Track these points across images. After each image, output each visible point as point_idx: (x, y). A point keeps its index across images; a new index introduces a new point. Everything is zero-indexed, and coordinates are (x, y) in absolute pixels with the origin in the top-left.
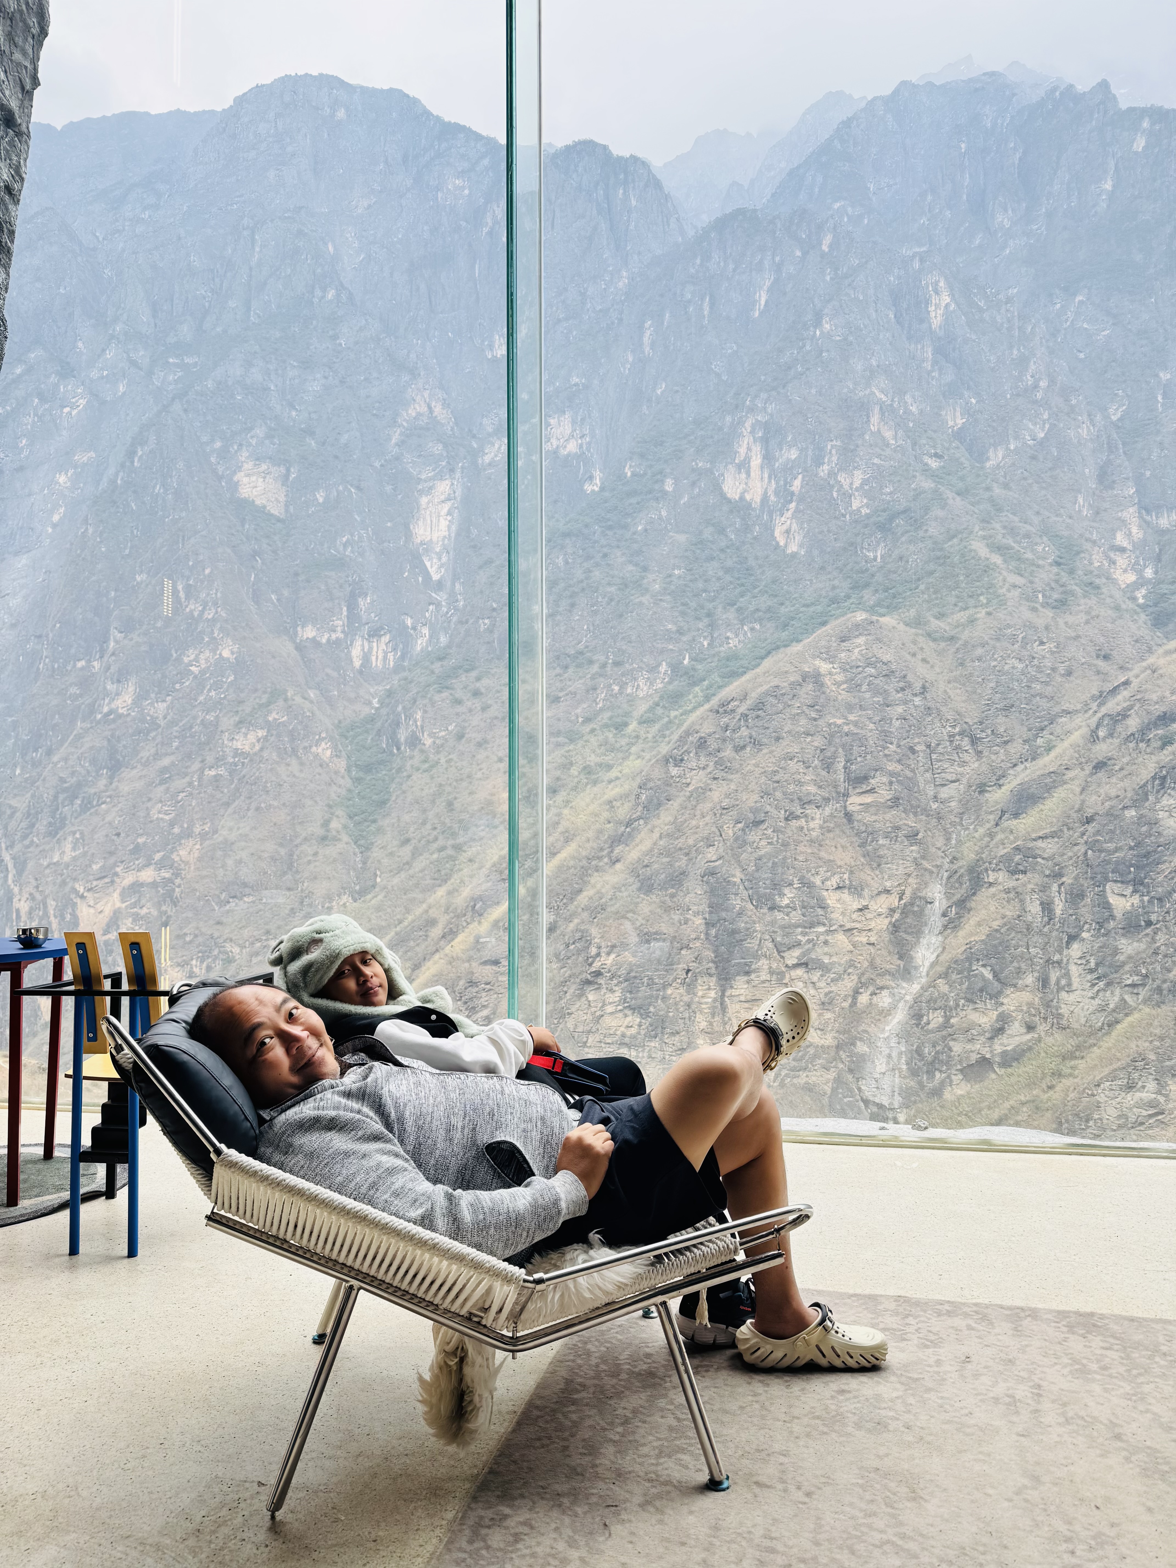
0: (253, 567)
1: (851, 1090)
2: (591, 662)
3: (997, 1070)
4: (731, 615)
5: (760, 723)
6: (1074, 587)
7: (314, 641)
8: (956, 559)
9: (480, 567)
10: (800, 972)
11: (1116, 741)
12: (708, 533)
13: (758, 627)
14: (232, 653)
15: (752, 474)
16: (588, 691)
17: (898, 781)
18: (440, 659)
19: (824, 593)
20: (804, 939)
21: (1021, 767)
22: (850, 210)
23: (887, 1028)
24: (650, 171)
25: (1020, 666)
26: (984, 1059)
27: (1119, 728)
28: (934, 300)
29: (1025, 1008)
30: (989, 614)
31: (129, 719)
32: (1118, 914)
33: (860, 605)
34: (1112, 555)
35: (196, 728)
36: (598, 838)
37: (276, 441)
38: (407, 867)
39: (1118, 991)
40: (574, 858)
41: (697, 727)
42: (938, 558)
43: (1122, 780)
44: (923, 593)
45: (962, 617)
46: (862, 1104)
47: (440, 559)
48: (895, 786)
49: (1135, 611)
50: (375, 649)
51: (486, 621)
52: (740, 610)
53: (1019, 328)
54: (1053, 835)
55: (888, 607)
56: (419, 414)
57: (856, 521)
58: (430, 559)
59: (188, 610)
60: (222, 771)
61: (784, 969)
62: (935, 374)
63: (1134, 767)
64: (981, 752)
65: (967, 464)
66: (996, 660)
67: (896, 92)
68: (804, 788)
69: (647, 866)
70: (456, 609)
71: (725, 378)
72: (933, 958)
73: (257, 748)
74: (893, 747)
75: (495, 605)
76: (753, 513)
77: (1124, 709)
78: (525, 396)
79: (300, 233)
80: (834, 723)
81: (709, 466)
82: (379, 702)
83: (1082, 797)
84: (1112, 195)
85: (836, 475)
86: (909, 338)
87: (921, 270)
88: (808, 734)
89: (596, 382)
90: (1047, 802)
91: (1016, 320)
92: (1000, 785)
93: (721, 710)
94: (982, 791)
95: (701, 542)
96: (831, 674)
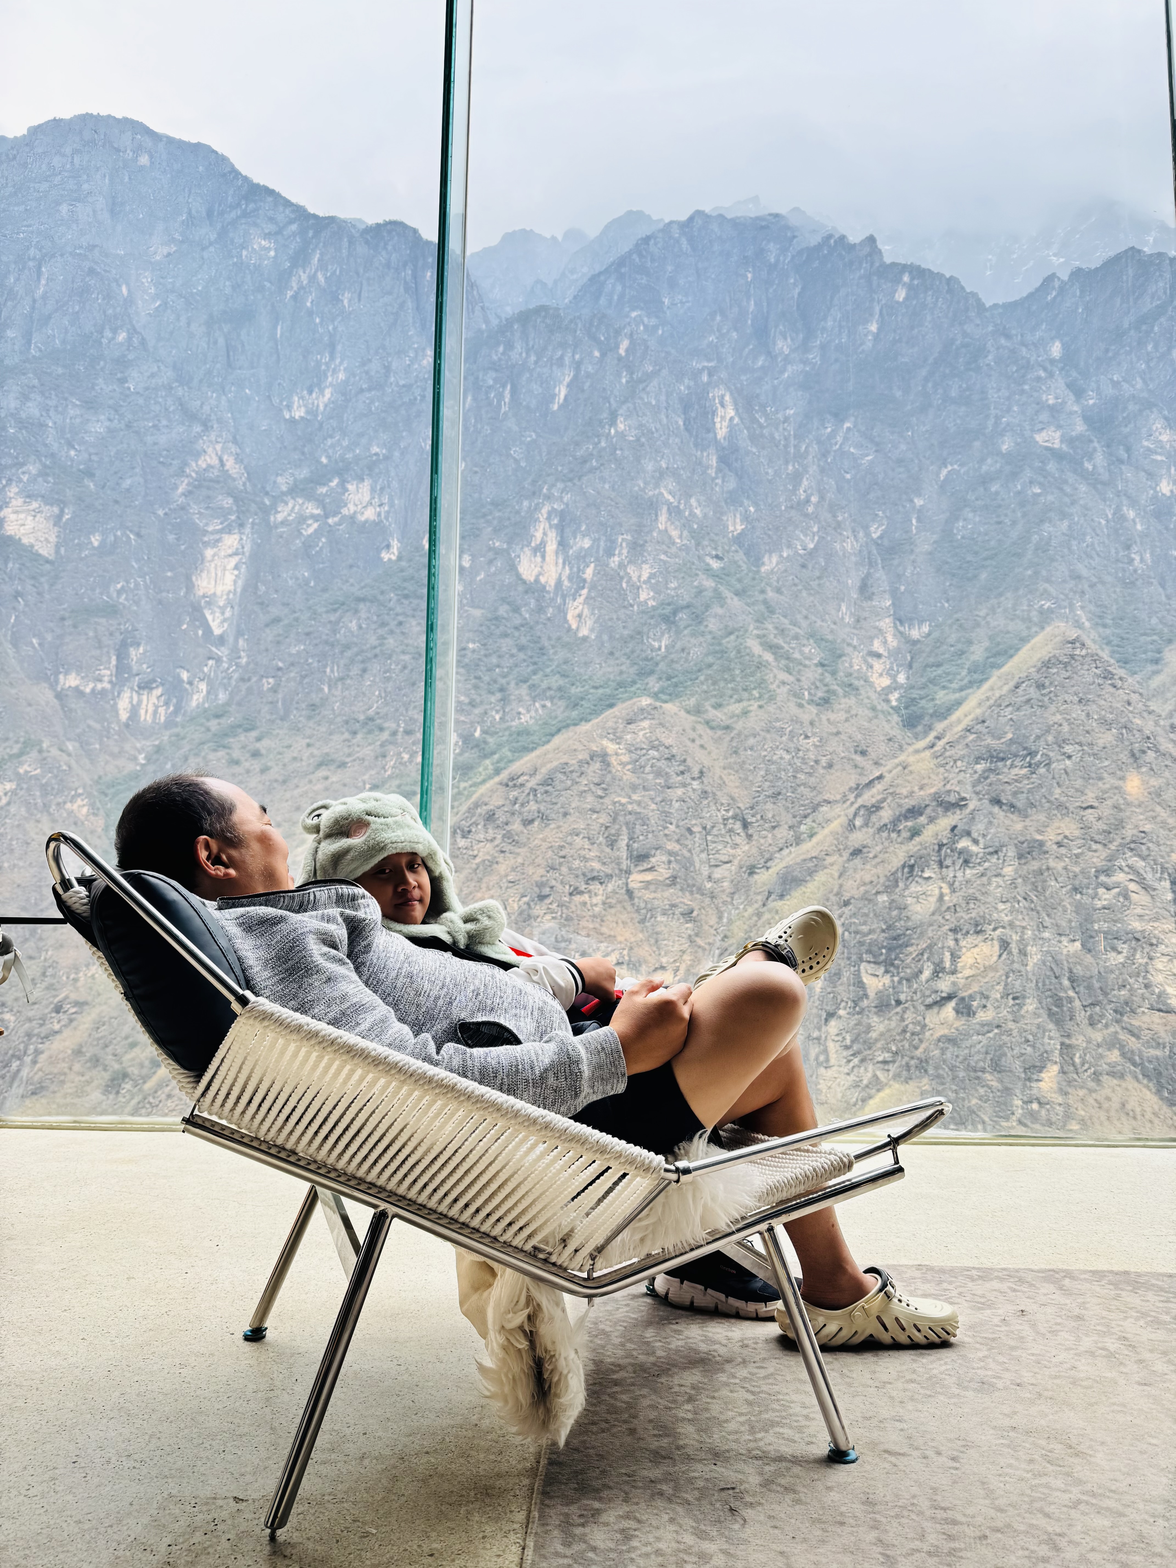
0: (14, 608)
2: (381, 729)
4: (524, 691)
5: (548, 799)
6: (836, 687)
7: (77, 690)
8: (733, 655)
9: (267, 625)
11: (871, 831)
12: (503, 610)
13: (548, 704)
15: (547, 558)
16: (376, 758)
17: (676, 861)
18: (218, 716)
19: (612, 677)
21: (786, 852)
22: (646, 320)
25: (787, 757)
27: (874, 818)
28: (720, 411)
30: (760, 707)
32: (872, 994)
33: (645, 691)
34: (870, 660)
37: (51, 479)
39: (871, 1068)
41: (486, 799)
42: (717, 652)
43: (875, 866)
44: (702, 683)
45: (737, 708)
47: (223, 613)
48: (673, 865)
49: (889, 713)
50: (145, 702)
51: (271, 680)
52: (532, 687)
53: (795, 446)
55: (670, 695)
56: (210, 467)
57: (643, 612)
58: (213, 613)
62: (719, 481)
63: (887, 855)
64: (751, 836)
65: (744, 567)
66: (766, 750)
67: (691, 219)
68: (588, 864)
70: (238, 666)
71: (523, 464)
73: (4, 801)
74: (672, 828)
75: (280, 664)
76: (547, 596)
77: (878, 802)
78: (324, 460)
79: (91, 272)
80: (619, 802)
81: (505, 546)
82: (146, 758)
83: (840, 881)
84: (877, 337)
85: (625, 567)
86: (696, 445)
87: (709, 383)
88: (594, 811)
89: (397, 454)
90: (809, 885)
91: (792, 439)
92: (768, 868)
93: (511, 784)
94: (752, 873)
95: (496, 619)
96: (617, 754)
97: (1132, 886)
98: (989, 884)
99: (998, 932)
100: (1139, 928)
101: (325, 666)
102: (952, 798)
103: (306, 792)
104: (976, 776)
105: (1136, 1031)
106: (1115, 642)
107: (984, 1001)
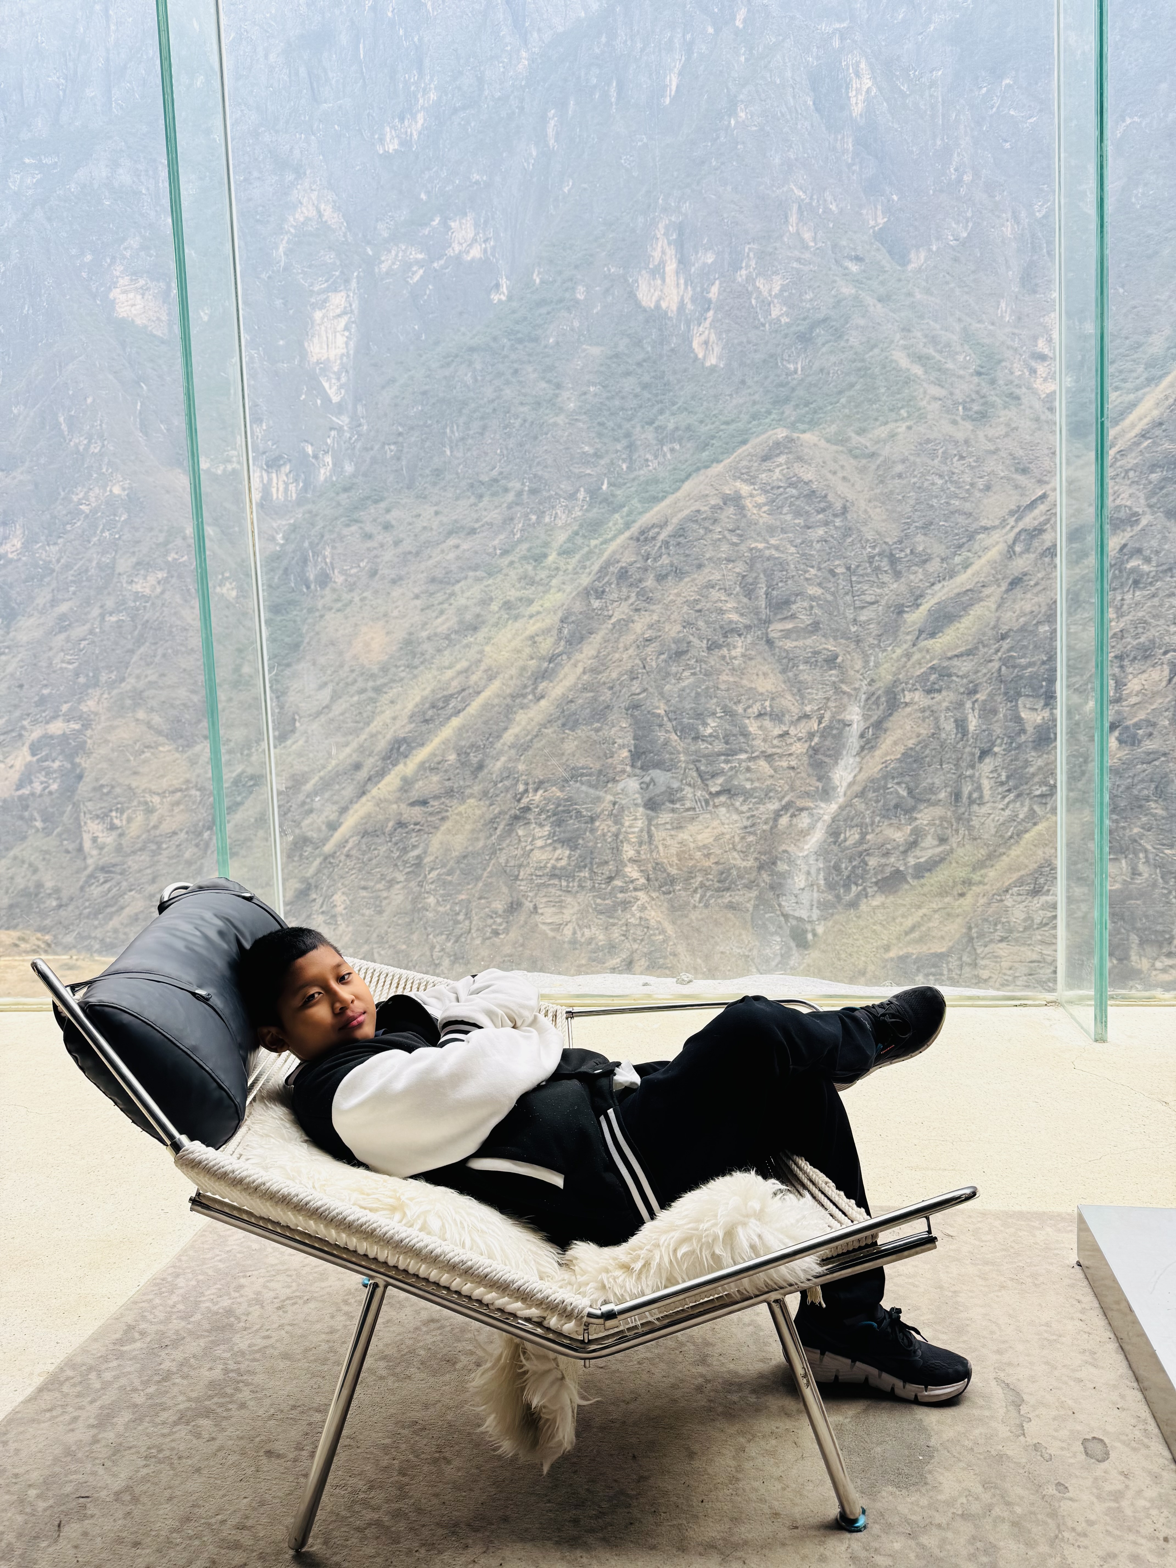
0: (138, 394)
1: (772, 907)
2: (506, 490)
3: (910, 881)
4: (650, 435)
5: (682, 551)
6: (994, 398)
8: (877, 370)
9: (383, 387)
10: (723, 798)
11: (1032, 556)
12: (623, 345)
13: (677, 447)
14: (124, 489)
15: (668, 280)
16: (504, 521)
17: (818, 605)
18: (346, 490)
19: (744, 409)
20: (726, 767)
21: (937, 587)
23: (806, 847)
25: (940, 482)
26: (898, 871)
27: (1036, 543)
28: (855, 83)
29: (937, 822)
30: (909, 428)
31: (20, 564)
32: (1030, 729)
33: (780, 421)
34: (1033, 364)
35: (92, 572)
36: (521, 675)
37: (153, 252)
38: (326, 710)
39: (1027, 802)
40: (498, 696)
41: (618, 557)
42: (859, 370)
43: (1037, 595)
44: (844, 407)
45: (883, 432)
46: (782, 919)
47: (339, 379)
48: (816, 610)
50: (275, 480)
51: (392, 447)
52: (658, 429)
53: (943, 115)
54: (968, 653)
55: (810, 423)
56: (308, 219)
57: (776, 331)
58: (329, 380)
59: (72, 444)
60: (123, 616)
61: (707, 796)
62: (856, 168)
63: (1048, 582)
64: (900, 573)
65: (888, 267)
66: (915, 476)
68: (725, 616)
69: (572, 701)
70: (360, 435)
71: (635, 174)
72: (850, 778)
73: (159, 590)
74: (813, 571)
75: (401, 429)
76: (670, 323)
77: (1040, 524)
78: (423, 196)
80: (756, 548)
81: (622, 271)
82: (284, 538)
83: (997, 614)
85: (754, 280)
86: (829, 128)
87: (841, 50)
88: (729, 560)
89: (498, 179)
90: (963, 620)
91: (939, 107)
92: (918, 606)
93: (642, 538)
94: (901, 613)
95: (617, 356)
96: (752, 496)
98: (1161, 605)
99: (1169, 656)
101: (445, 427)
102: (1123, 514)
103: (439, 562)
104: (1150, 487)
107: (1150, 729)
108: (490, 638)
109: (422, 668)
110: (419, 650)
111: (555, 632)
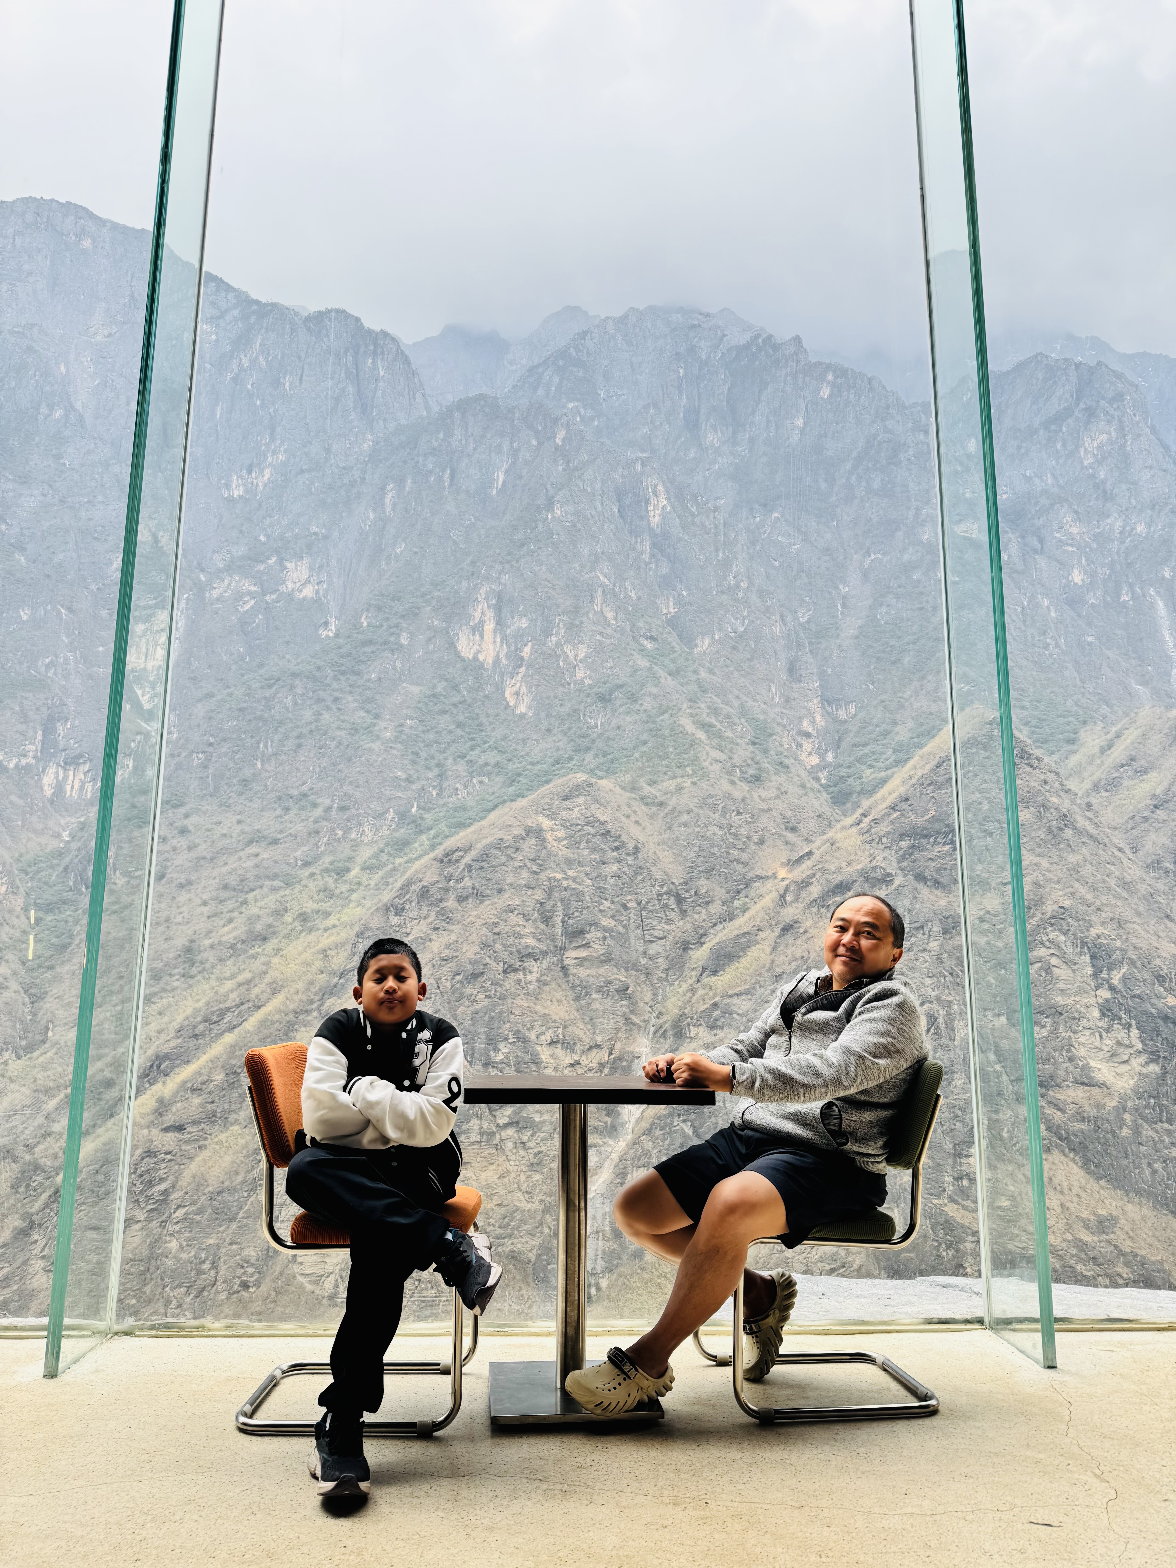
2: (315, 805)
4: (461, 767)
5: (484, 875)
6: (767, 765)
8: (667, 733)
9: (200, 700)
10: (510, 1132)
11: (801, 905)
12: (441, 687)
13: (486, 780)
15: (486, 637)
16: (310, 834)
17: (611, 936)
19: (549, 753)
21: (719, 927)
22: (582, 411)
24: (399, 347)
25: (720, 833)
27: (804, 894)
28: (653, 500)
30: (694, 783)
33: (581, 767)
34: (799, 739)
36: (308, 990)
40: (279, 1011)
41: (421, 876)
42: (651, 730)
43: (806, 942)
44: (637, 760)
45: (670, 785)
47: (153, 688)
48: (609, 941)
49: (819, 791)
50: (71, 778)
51: (201, 756)
52: (469, 763)
53: (725, 534)
54: (747, 992)
55: (606, 771)
57: (580, 690)
61: (494, 1129)
62: (653, 566)
63: (816, 930)
64: (685, 911)
65: (677, 648)
66: (699, 826)
67: (626, 315)
68: (523, 941)
71: (462, 546)
74: (607, 904)
75: (212, 740)
76: (485, 674)
77: (807, 877)
78: (262, 538)
79: (30, 350)
80: (554, 878)
81: (444, 625)
82: (70, 835)
83: (772, 957)
84: (802, 431)
85: (562, 646)
86: (631, 532)
87: (642, 473)
88: (528, 887)
89: (336, 534)
90: (742, 960)
91: (722, 527)
92: (702, 944)
93: (446, 860)
94: (686, 948)
95: (434, 696)
96: (552, 830)
97: (1054, 961)
98: (916, 959)
100: (1062, 1003)
101: (259, 743)
102: (879, 874)
103: (235, 869)
104: (901, 853)
105: (1061, 1105)
106: (1033, 723)
108: (279, 950)
109: (199, 977)
110: (199, 958)
111: (349, 947)
